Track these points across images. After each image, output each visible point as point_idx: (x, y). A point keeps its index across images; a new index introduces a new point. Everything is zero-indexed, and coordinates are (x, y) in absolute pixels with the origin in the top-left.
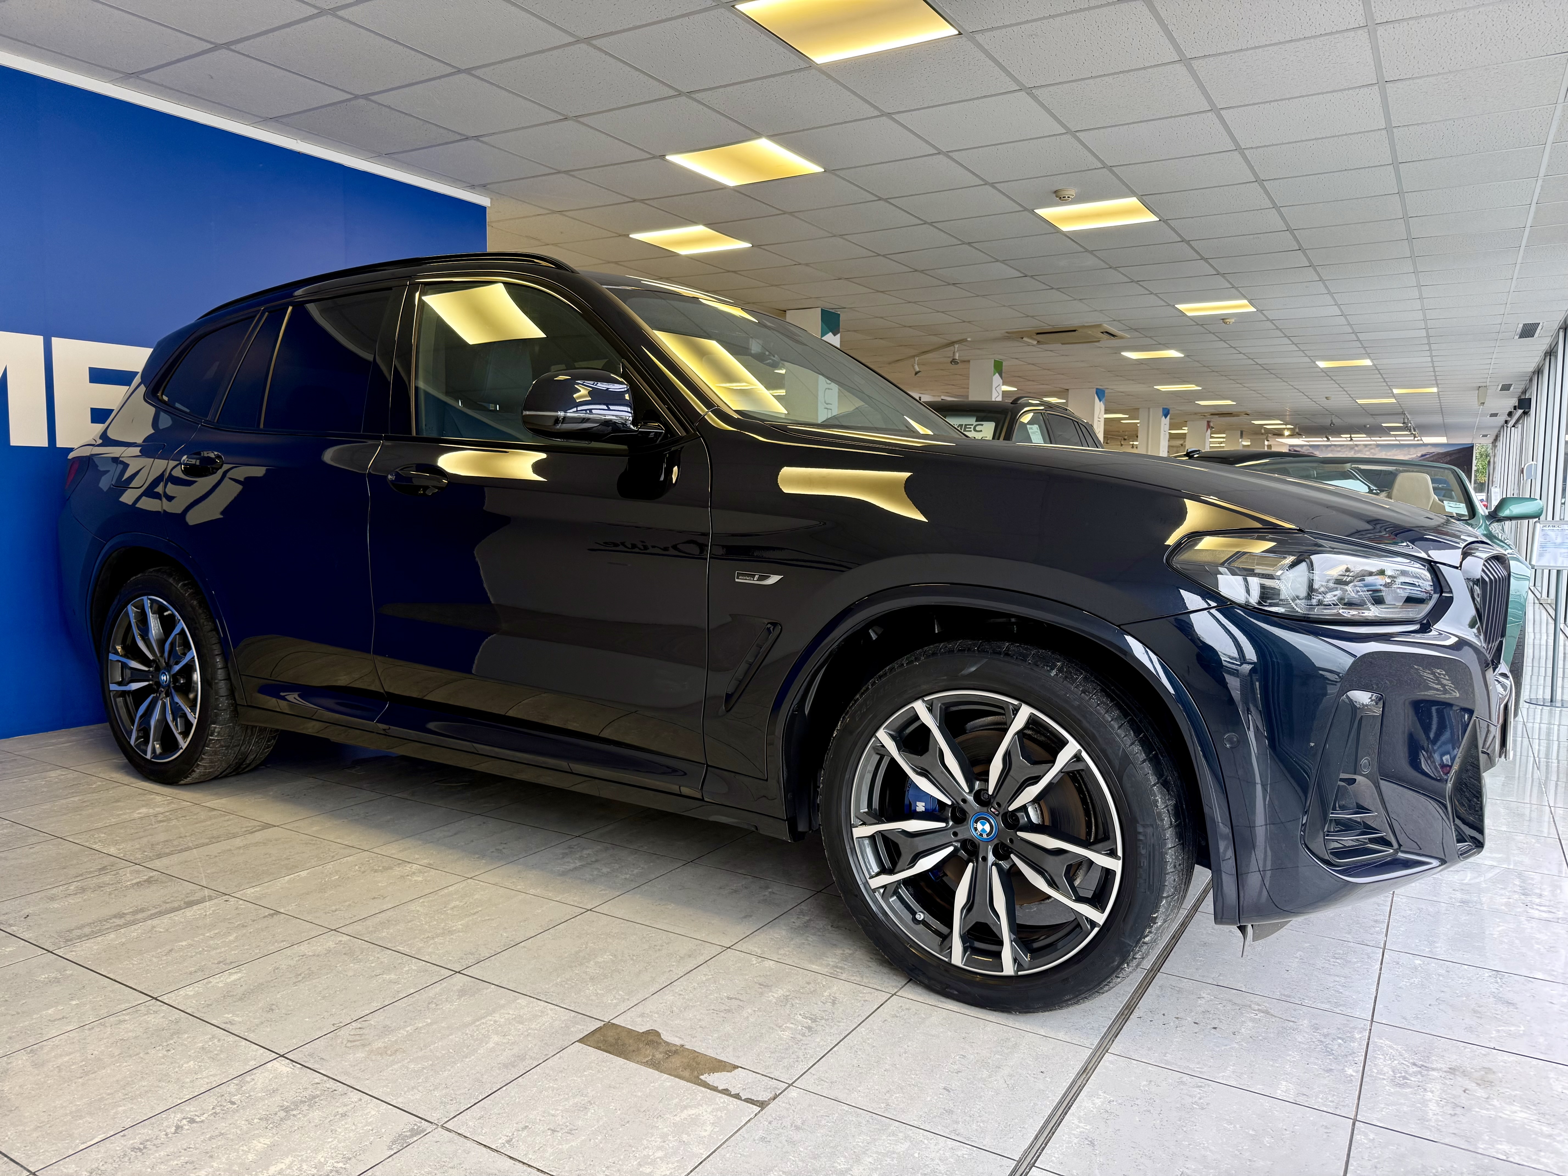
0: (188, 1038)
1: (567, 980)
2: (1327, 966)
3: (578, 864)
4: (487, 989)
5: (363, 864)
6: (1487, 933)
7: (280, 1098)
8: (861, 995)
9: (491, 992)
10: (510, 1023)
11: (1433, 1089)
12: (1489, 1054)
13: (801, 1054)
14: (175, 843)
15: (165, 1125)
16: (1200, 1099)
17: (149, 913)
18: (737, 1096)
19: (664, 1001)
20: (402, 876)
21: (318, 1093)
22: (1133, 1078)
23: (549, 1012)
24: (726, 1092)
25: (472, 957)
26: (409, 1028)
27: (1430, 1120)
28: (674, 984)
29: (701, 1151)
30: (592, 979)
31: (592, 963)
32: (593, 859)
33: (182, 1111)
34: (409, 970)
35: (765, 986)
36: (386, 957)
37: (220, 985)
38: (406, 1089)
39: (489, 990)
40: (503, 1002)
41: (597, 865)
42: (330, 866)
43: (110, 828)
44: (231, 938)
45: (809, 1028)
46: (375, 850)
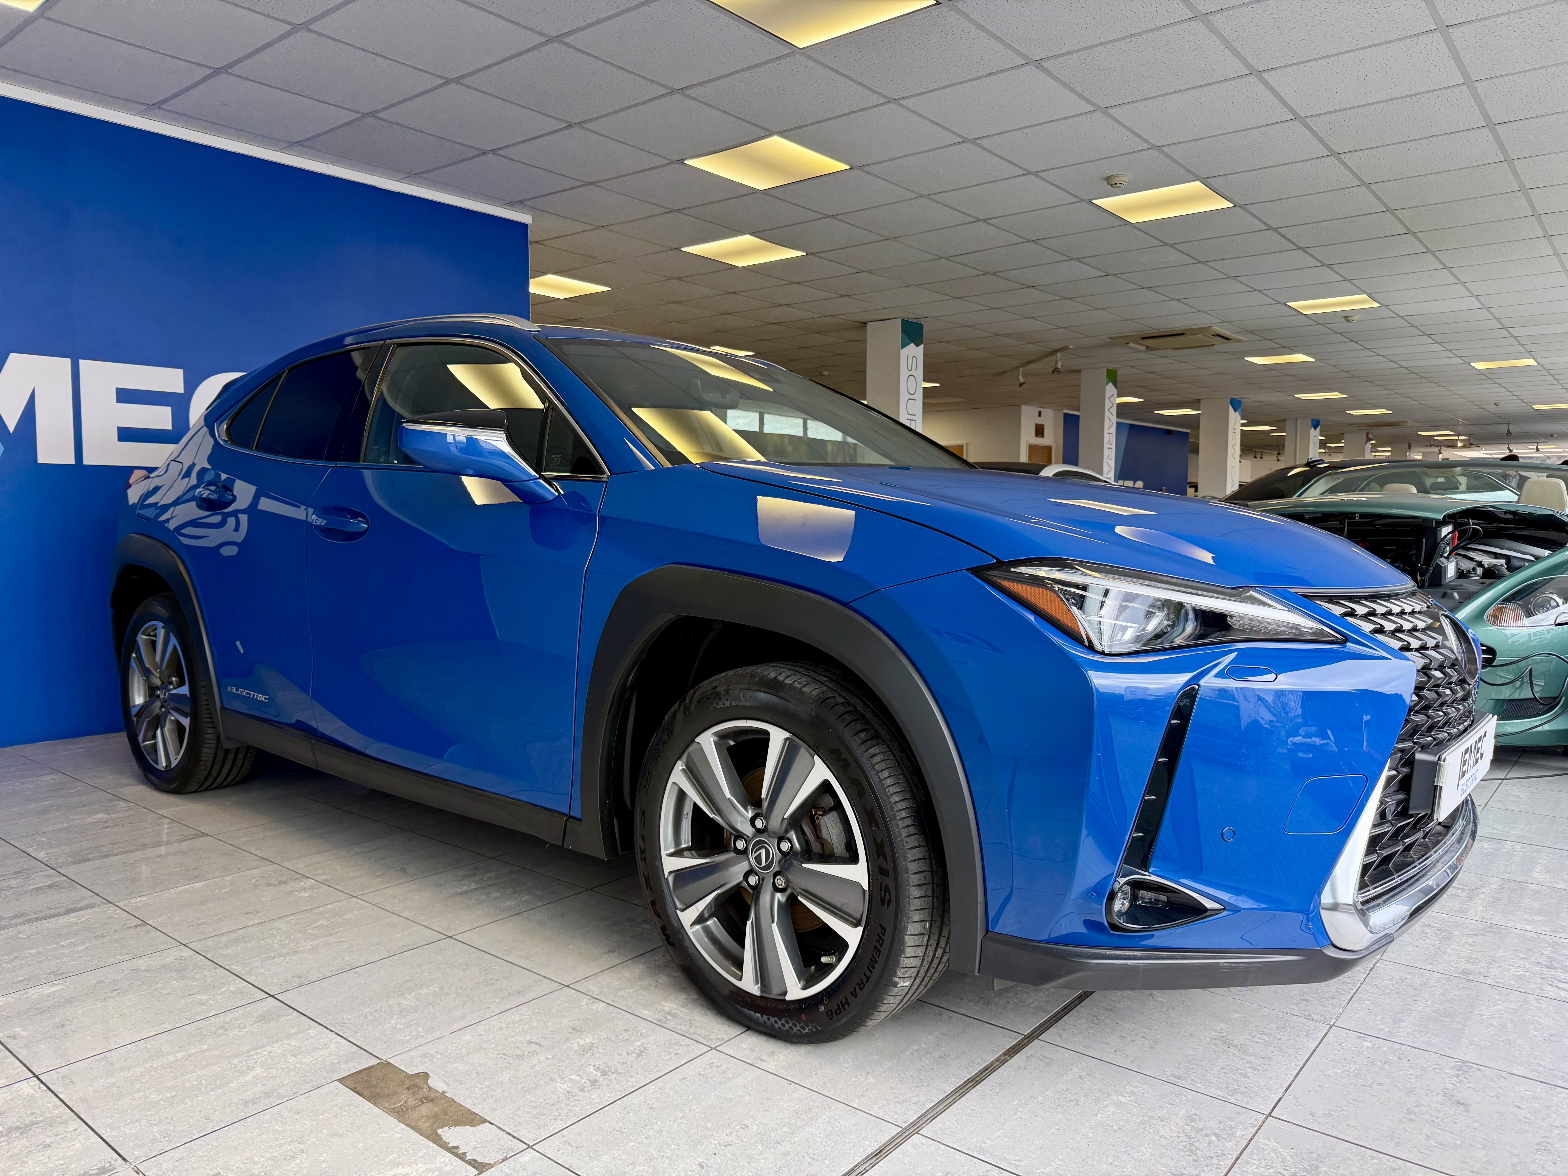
1: (375, 1011)
2: (1248, 1042)
3: (472, 887)
4: (287, 1016)
5: (262, 878)
8: (675, 1047)
9: (289, 1019)
10: (283, 1055)
13: (564, 1111)
14: (104, 849)
18: (462, 1157)
19: (459, 1041)
23: (333, 1045)
24: (454, 1150)
25: (297, 980)
26: (180, 1054)
28: (482, 1023)
30: (401, 1011)
31: (413, 994)
35: (577, 1031)
36: (214, 975)
38: (128, 1120)
40: (293, 1031)
41: (489, 890)
42: (230, 877)
43: (56, 832)
45: (594, 1082)
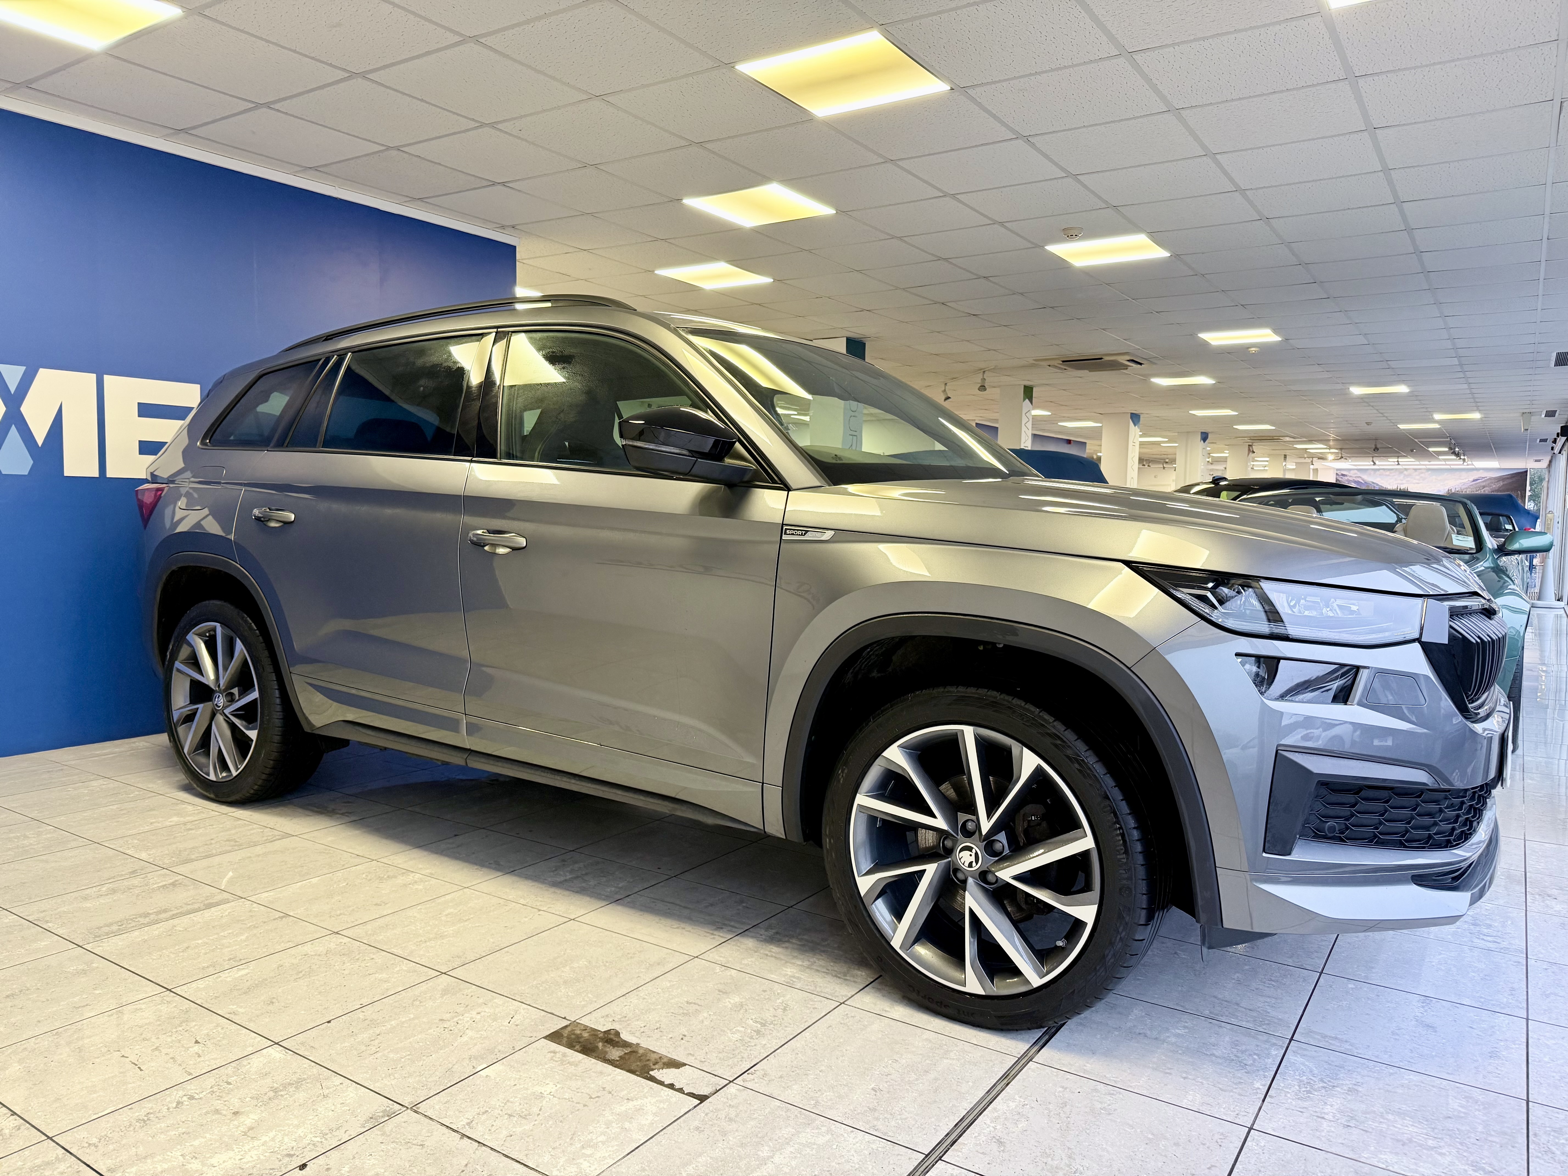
0: (195, 1025)
1: (543, 983)
2: (1261, 987)
3: (569, 876)
4: (469, 989)
5: (370, 873)
6: (1426, 960)
7: (271, 1080)
8: (811, 1003)
9: (472, 992)
10: (484, 1021)
11: (1333, 1103)
12: (1396, 1073)
13: (745, 1055)
14: (201, 850)
15: (167, 1100)
16: (1109, 1105)
17: (171, 913)
18: (681, 1090)
19: (629, 1004)
20: (405, 885)
21: (305, 1076)
22: (1051, 1085)
23: (522, 1011)
24: (671, 1086)
25: (458, 960)
26: (393, 1022)
27: (1323, 1130)
28: (640, 989)
29: (640, 1137)
30: (565, 982)
31: (568, 968)
32: (584, 873)
33: (183, 1089)
34: (399, 970)
35: (724, 993)
36: (380, 957)
37: (229, 979)
38: (383, 1075)
39: (470, 991)
40: (481, 1001)
41: (586, 878)
42: (339, 874)
43: (143, 835)
44: (243, 937)
45: (758, 1032)
46: (382, 860)
